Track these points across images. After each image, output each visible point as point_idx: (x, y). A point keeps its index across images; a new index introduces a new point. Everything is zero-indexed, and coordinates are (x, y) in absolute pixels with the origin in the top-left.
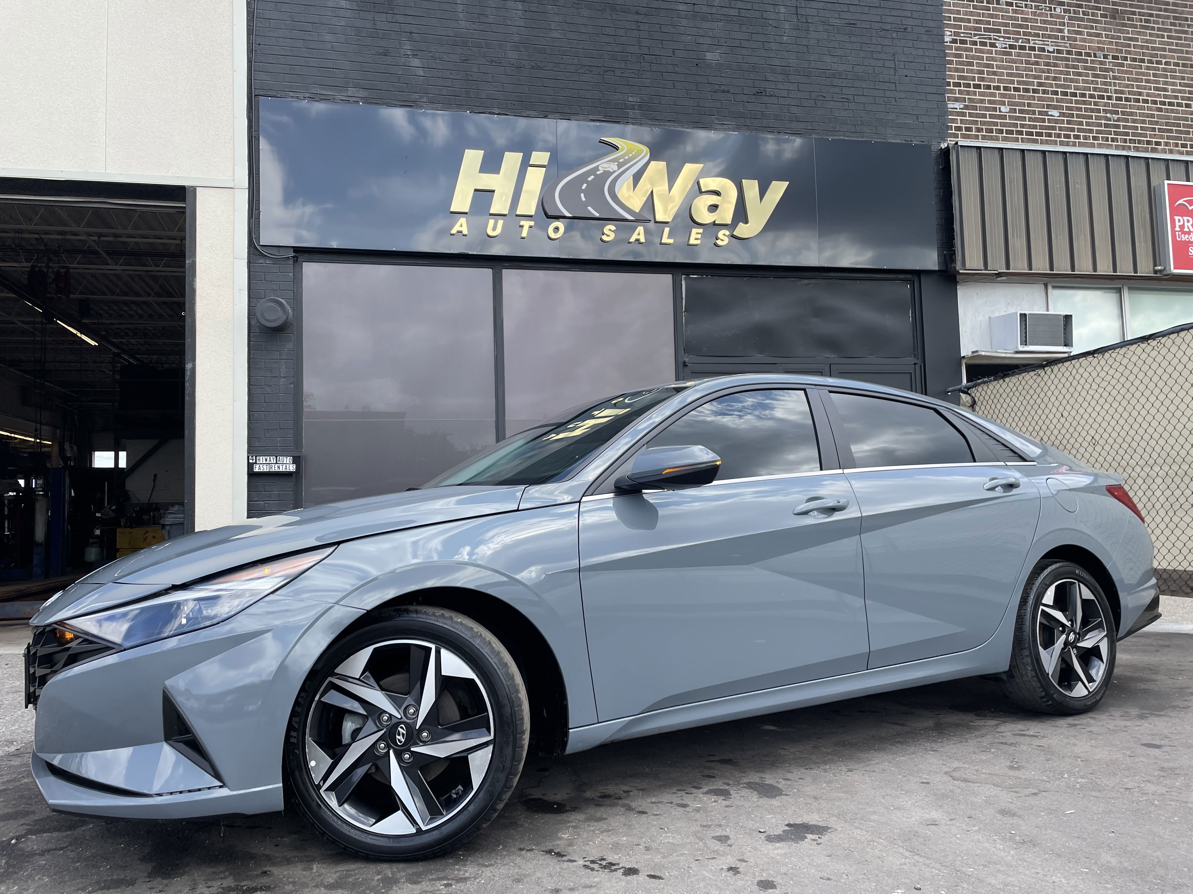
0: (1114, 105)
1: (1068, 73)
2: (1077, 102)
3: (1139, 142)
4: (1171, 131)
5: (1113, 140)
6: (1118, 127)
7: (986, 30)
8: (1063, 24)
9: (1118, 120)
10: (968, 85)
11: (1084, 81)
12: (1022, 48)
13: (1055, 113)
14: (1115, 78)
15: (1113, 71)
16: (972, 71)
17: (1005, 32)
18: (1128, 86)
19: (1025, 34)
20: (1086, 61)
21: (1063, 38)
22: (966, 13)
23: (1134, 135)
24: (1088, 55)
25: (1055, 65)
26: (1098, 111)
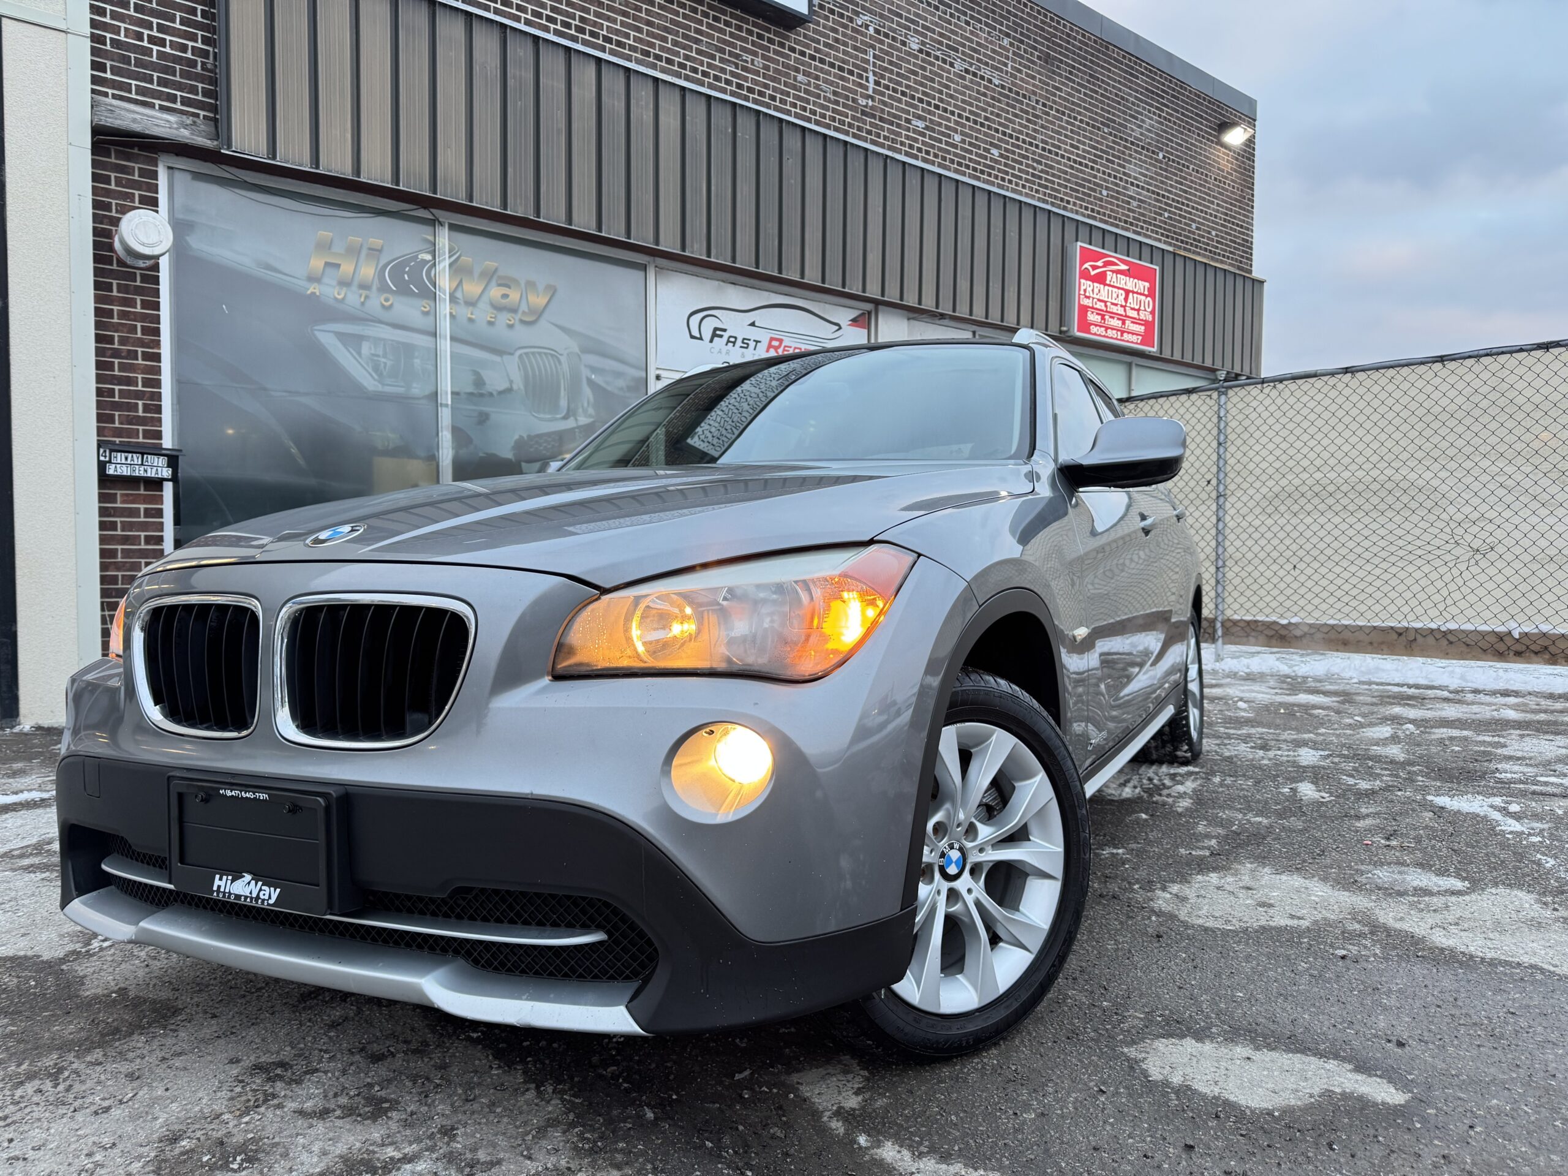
0: (1040, 155)
1: (1008, 112)
2: (1013, 145)
3: (1056, 198)
4: (1077, 191)
5: (1037, 191)
6: (1040, 178)
7: (948, 46)
8: (1007, 58)
9: (1042, 171)
10: (929, 104)
11: (1020, 124)
12: (975, 75)
13: (995, 152)
14: (1042, 126)
15: (1041, 118)
16: (932, 88)
17: (963, 53)
18: (1052, 138)
19: (979, 60)
20: (1022, 103)
21: (1007, 72)
22: (932, 23)
23: (1053, 189)
24: (1024, 96)
25: (999, 101)
26: (1027, 158)
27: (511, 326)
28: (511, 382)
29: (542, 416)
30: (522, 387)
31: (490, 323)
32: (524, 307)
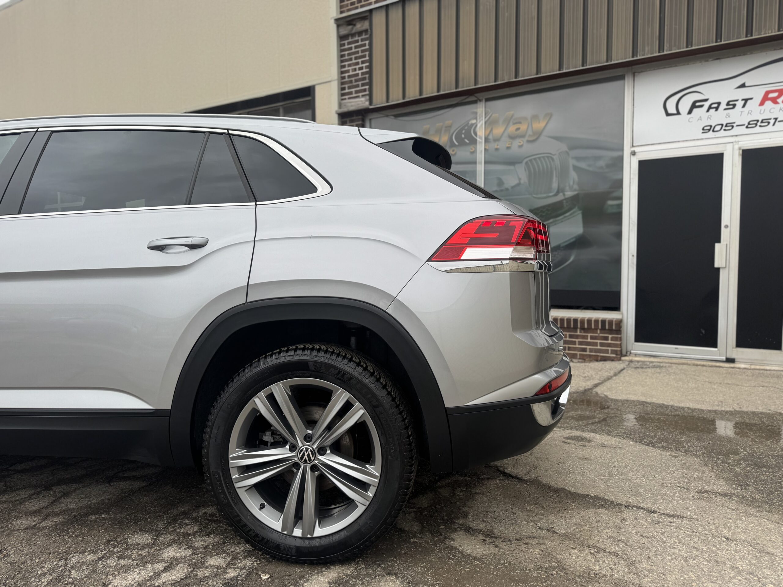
27: (520, 146)
28: (520, 179)
29: (539, 196)
30: (526, 181)
31: (508, 148)
32: (530, 132)
